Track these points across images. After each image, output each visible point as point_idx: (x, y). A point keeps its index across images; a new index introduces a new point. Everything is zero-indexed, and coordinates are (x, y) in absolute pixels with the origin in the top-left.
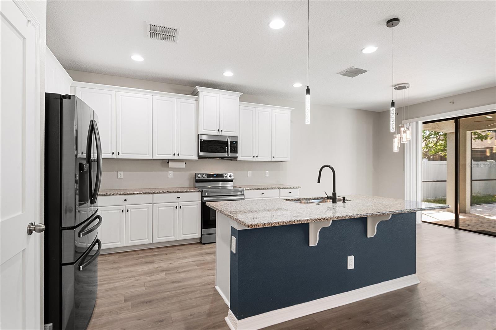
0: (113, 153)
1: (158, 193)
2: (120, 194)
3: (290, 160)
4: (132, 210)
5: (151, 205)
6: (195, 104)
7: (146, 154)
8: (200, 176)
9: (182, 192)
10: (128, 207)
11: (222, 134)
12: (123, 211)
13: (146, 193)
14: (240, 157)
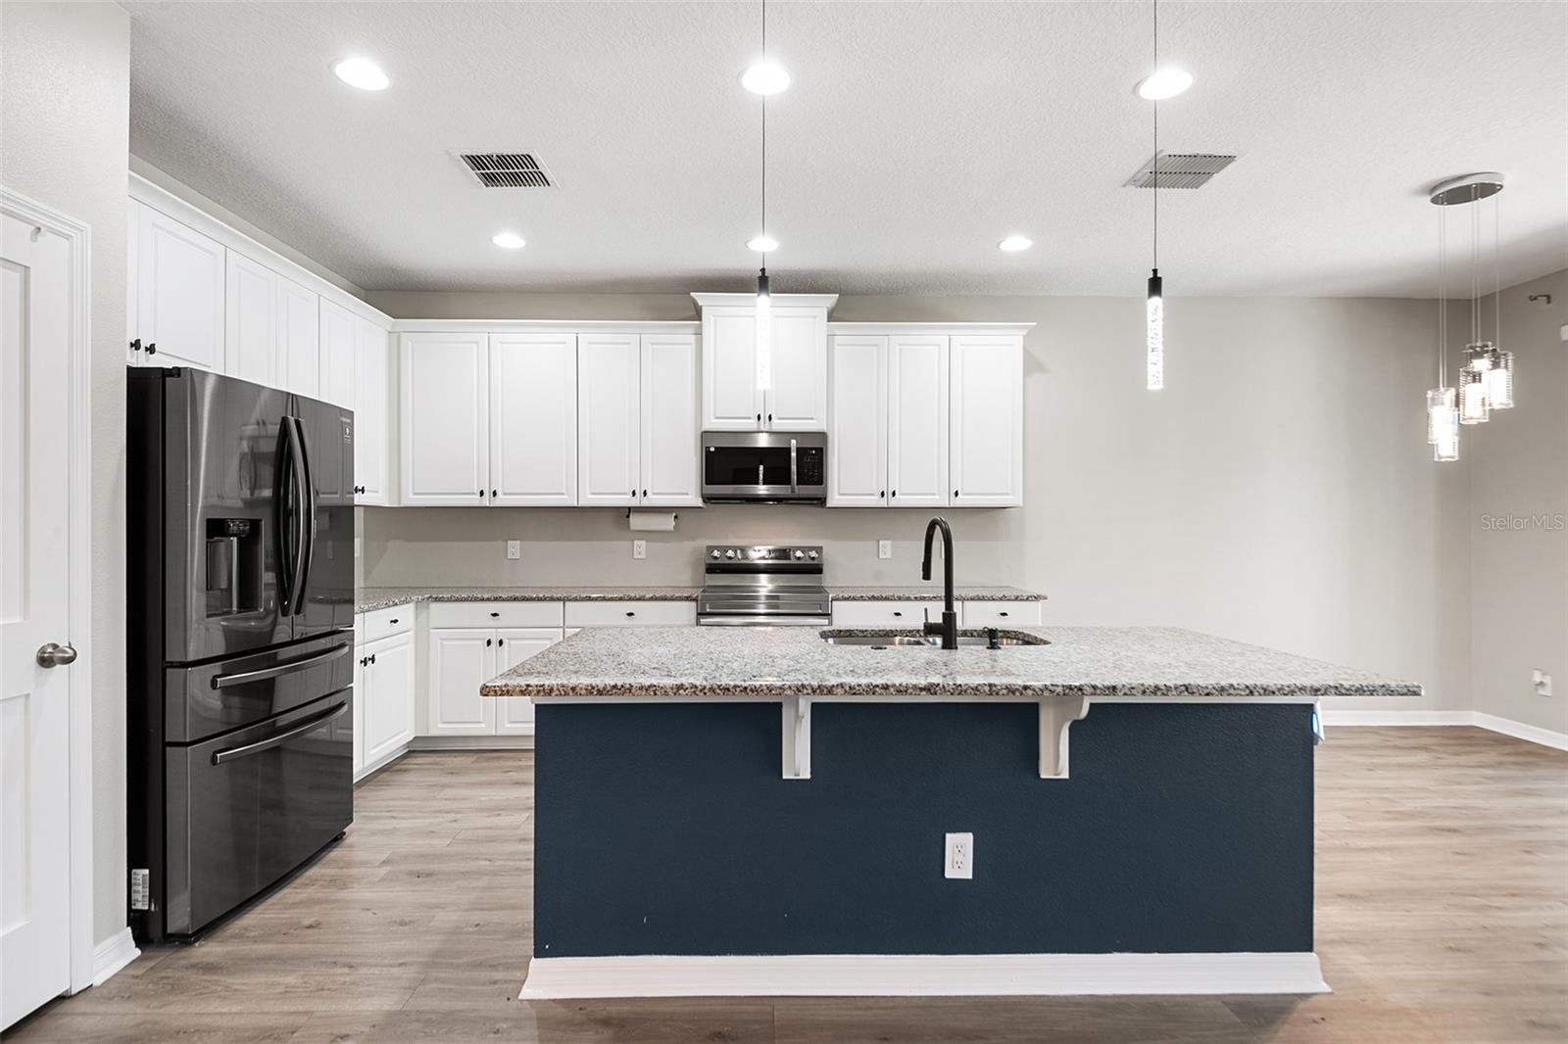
0: (482, 493)
1: (575, 600)
2: (483, 600)
3: (1021, 504)
4: (513, 642)
5: (559, 633)
6: (694, 345)
7: (563, 494)
8: (716, 553)
9: (639, 599)
10: (502, 634)
11: (771, 426)
12: (489, 643)
13: (544, 599)
14: (837, 497)
